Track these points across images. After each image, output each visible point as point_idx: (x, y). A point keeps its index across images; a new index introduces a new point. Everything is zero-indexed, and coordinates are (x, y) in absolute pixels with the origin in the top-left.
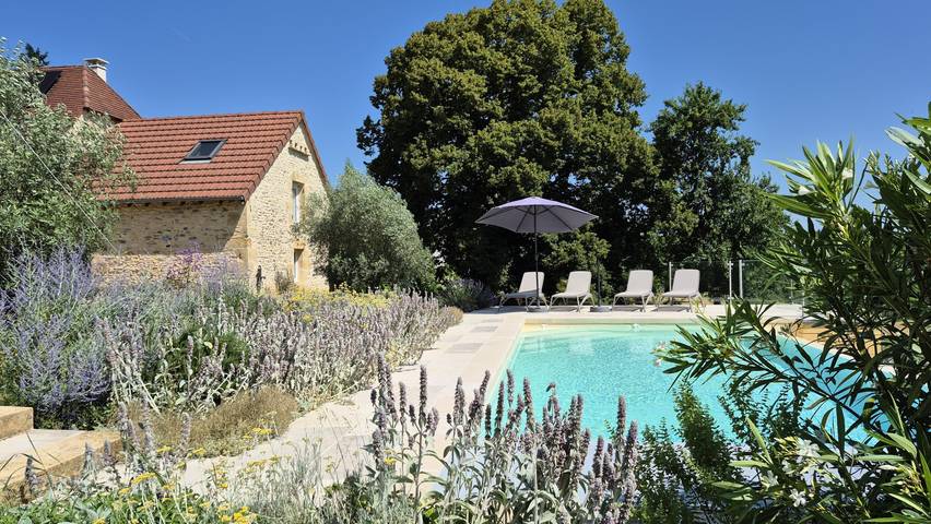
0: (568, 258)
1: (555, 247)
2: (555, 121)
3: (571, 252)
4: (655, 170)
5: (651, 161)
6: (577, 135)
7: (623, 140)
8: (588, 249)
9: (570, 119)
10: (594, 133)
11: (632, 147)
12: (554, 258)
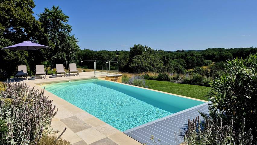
0: (15, 58)
1: (9, 53)
2: (6, 9)
3: (16, 55)
4: (42, 30)
5: (41, 27)
6: (15, 15)
7: (31, 19)
8: (22, 54)
9: (12, 9)
10: (20, 15)
11: (34, 22)
12: (9, 57)
